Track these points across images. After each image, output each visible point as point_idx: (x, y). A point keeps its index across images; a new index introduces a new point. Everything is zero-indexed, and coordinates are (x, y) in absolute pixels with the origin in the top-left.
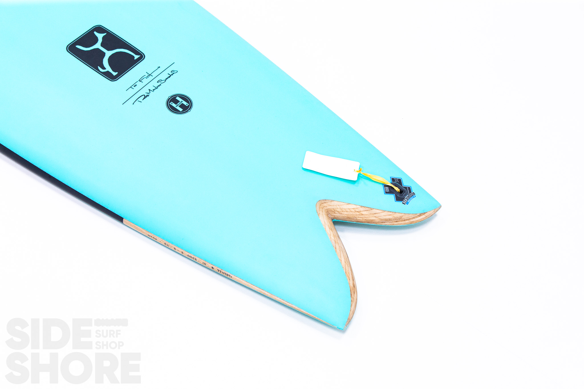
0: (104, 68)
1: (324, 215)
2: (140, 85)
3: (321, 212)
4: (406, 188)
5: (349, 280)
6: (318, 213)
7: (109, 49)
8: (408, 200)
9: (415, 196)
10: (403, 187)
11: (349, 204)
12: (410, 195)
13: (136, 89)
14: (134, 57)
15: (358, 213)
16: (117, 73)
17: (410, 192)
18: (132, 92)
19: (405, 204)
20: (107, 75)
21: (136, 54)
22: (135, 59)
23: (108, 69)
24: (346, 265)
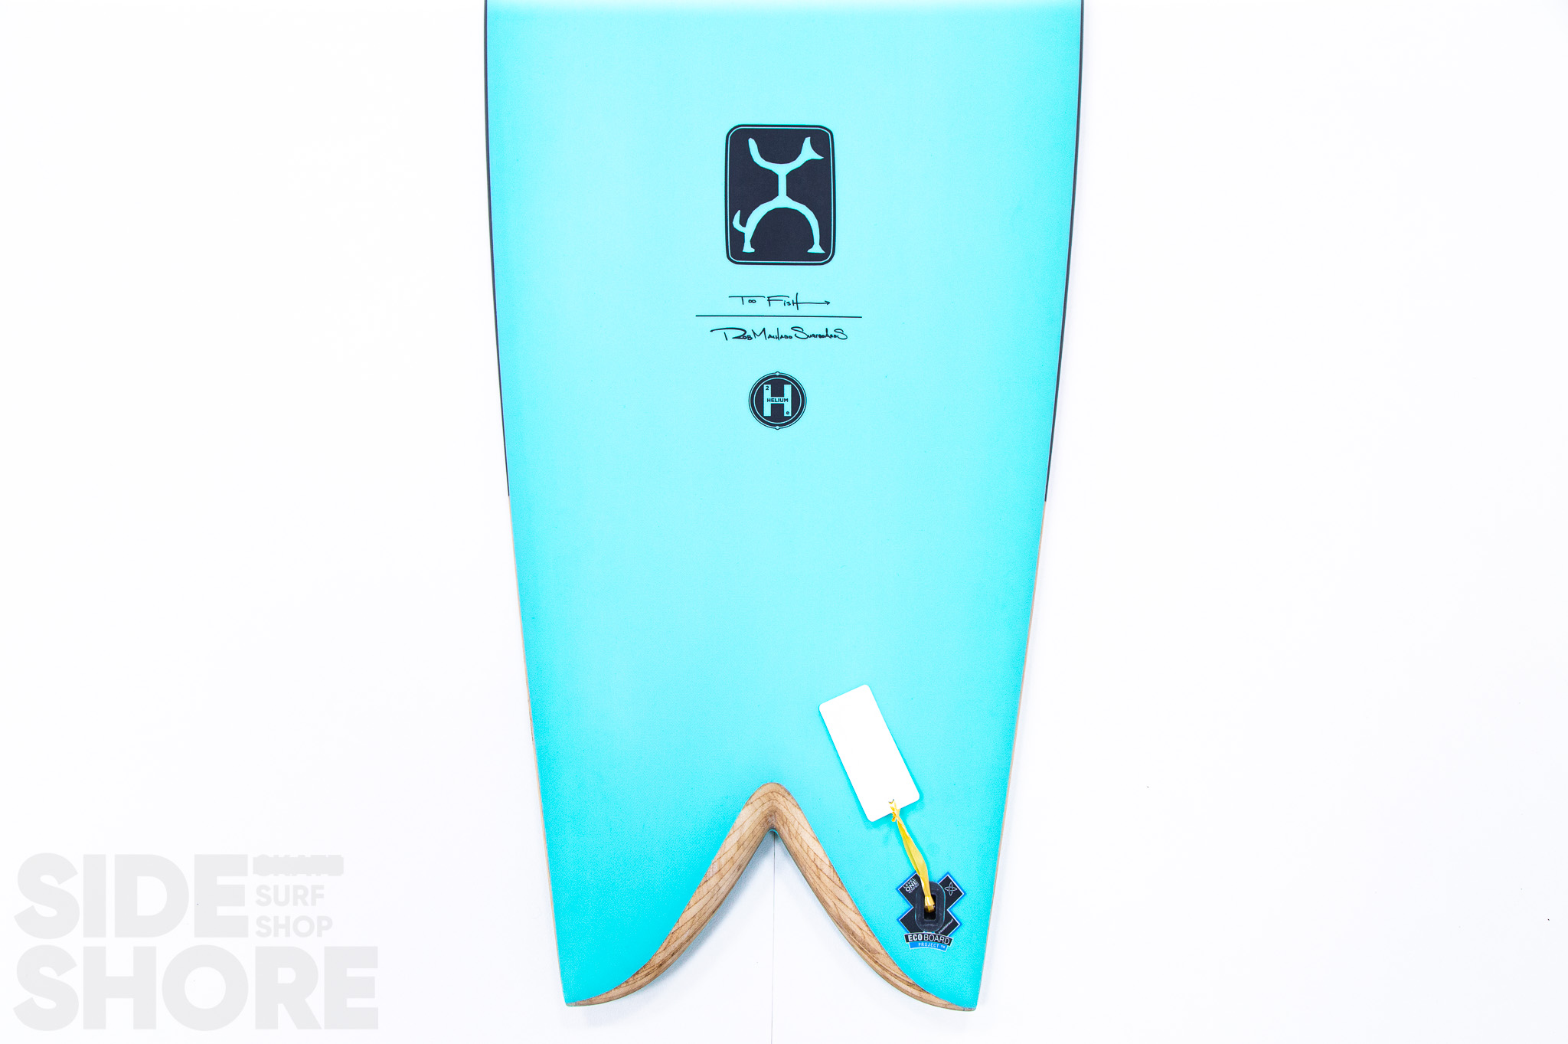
0: (743, 223)
1: (758, 813)
2: (761, 306)
3: (757, 804)
4: (948, 917)
5: (662, 949)
6: (752, 800)
7: (791, 194)
8: (923, 940)
9: (944, 949)
10: (947, 912)
11: (817, 840)
12: (939, 937)
13: (749, 309)
14: (811, 244)
15: (815, 869)
16: (753, 250)
17: (946, 932)
18: (736, 307)
19: (907, 941)
20: (734, 240)
21: (821, 244)
22: (810, 251)
23: (749, 231)
24: (689, 923)
